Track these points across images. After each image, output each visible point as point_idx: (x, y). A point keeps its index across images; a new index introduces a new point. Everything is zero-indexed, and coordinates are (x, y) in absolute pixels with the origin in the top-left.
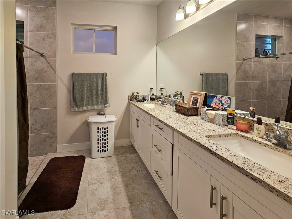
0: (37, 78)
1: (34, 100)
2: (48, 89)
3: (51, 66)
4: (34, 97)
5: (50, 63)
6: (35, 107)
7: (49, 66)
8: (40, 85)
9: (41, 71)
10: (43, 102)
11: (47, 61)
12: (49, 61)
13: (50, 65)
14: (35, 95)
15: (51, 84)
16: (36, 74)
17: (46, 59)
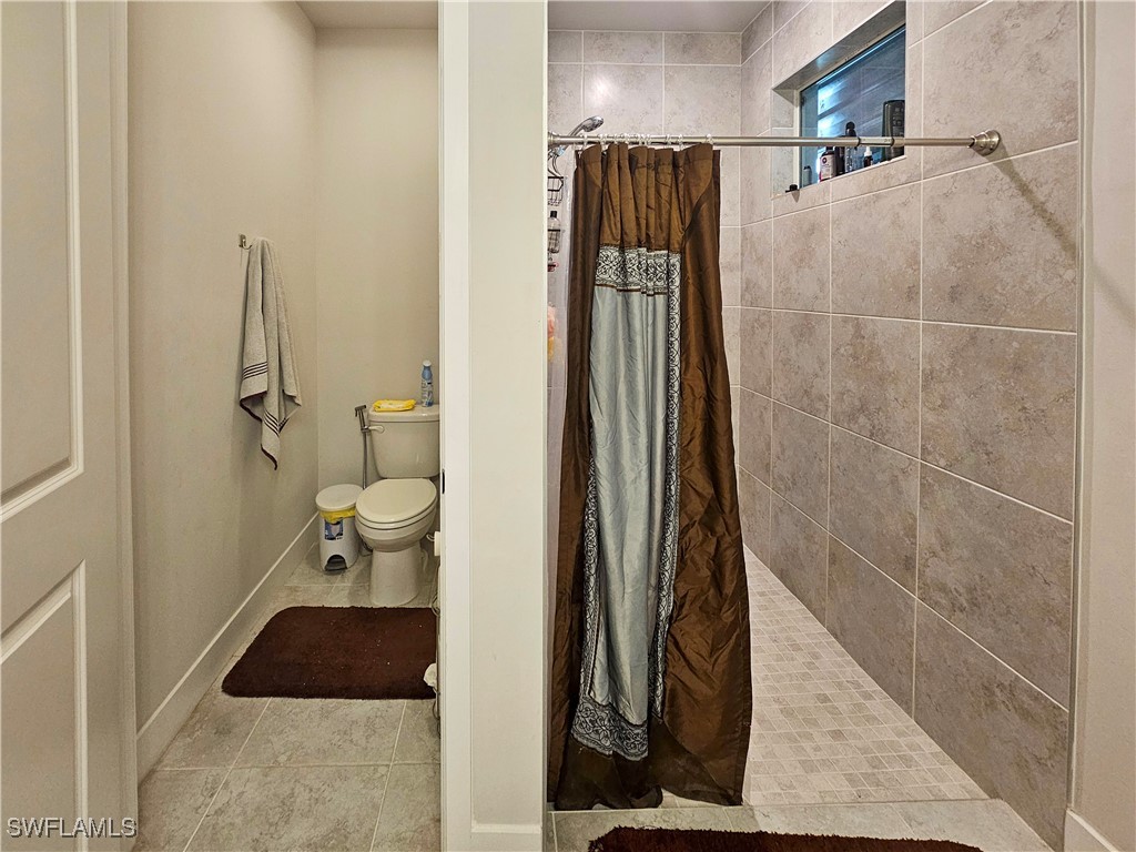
0: (954, 295)
1: (941, 418)
2: (1018, 368)
3: (1040, 209)
4: (939, 402)
5: (1032, 186)
6: (942, 462)
7: (1027, 206)
8: (973, 337)
9: (980, 247)
10: (985, 444)
11: (1013, 175)
12: (1026, 174)
13: (1033, 201)
14: (945, 390)
15: (1039, 339)
16: (953, 269)
17: (1008, 169)
